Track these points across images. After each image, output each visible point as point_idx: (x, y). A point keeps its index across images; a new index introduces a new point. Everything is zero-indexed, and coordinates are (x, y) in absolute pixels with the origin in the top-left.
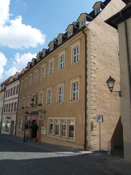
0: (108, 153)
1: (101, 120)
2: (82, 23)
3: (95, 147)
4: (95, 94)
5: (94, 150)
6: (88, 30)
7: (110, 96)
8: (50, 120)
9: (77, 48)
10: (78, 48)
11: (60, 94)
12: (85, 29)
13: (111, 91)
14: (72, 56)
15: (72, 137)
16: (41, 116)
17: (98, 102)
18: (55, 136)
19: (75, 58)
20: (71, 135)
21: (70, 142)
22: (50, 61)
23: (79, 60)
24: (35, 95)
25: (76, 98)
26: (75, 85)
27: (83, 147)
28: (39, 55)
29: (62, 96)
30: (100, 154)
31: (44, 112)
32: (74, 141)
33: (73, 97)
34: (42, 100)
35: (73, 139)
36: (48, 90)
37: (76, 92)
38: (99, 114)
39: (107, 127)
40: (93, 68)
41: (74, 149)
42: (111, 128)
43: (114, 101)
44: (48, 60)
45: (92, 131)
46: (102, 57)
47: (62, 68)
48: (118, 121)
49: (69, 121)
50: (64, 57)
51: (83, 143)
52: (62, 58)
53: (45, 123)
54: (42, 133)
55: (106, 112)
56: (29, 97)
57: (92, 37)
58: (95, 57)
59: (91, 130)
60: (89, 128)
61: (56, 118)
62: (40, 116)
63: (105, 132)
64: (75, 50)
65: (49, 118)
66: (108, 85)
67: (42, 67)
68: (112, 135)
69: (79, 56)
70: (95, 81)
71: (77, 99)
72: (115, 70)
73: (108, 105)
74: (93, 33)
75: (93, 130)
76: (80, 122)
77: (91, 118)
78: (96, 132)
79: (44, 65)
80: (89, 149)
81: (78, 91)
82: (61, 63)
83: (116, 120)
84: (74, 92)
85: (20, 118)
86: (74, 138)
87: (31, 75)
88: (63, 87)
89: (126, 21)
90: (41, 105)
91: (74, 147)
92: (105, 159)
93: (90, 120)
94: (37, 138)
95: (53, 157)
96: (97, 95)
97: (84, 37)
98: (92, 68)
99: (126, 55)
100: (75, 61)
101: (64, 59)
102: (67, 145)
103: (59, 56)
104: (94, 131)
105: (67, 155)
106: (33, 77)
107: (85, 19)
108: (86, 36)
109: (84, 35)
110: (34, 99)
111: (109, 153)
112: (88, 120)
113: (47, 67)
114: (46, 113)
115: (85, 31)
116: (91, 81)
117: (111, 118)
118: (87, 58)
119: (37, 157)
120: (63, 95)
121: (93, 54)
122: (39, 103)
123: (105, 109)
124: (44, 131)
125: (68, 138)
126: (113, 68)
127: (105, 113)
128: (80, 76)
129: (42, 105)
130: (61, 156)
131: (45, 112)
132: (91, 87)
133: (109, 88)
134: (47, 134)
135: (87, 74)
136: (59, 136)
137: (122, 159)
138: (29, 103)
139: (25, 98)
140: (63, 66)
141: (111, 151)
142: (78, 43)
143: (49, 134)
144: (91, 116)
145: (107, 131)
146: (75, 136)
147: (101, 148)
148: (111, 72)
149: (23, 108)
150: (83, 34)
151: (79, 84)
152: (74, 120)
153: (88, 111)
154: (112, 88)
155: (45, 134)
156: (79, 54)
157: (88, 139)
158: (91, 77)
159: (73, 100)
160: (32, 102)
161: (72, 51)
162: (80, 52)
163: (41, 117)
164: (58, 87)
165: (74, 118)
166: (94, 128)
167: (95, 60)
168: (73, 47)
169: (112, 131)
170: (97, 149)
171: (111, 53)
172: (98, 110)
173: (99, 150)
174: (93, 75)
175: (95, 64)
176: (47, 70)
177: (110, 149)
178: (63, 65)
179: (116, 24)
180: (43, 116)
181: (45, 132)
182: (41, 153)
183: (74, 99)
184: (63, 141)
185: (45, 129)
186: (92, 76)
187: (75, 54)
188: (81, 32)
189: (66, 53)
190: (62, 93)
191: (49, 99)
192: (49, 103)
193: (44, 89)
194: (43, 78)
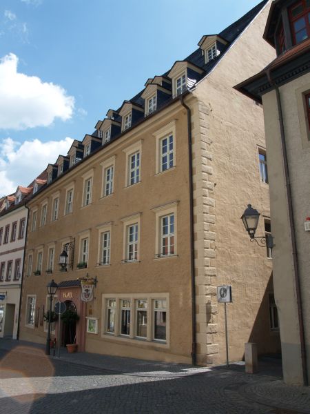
0: (247, 371)
1: (227, 298)
2: (179, 81)
3: (216, 358)
4: (213, 241)
5: (214, 365)
6: (195, 100)
7: (245, 244)
8: (107, 299)
9: (168, 138)
10: (171, 137)
11: (131, 240)
12: (188, 98)
13: (252, 236)
14: (159, 155)
15: (163, 336)
16: (87, 291)
17: (219, 258)
18: (120, 336)
19: (164, 159)
20: (159, 333)
21: (157, 349)
22: (105, 165)
23: (174, 165)
24: (69, 241)
25: (169, 250)
26: (165, 222)
27: (189, 360)
28: (75, 149)
29: (136, 245)
30: (229, 373)
31: (92, 283)
32: (167, 346)
33: (162, 247)
34: (87, 253)
35: (165, 343)
36: (100, 231)
37: (168, 236)
38: (223, 284)
39: (241, 312)
40: (208, 184)
41: (169, 364)
42: (249, 314)
43: (253, 255)
44: (100, 162)
45: (208, 322)
46: (224, 160)
47: (135, 181)
48: (261, 299)
49: (155, 302)
50: (138, 158)
51: (190, 350)
52: (133, 158)
53: (95, 308)
54: (88, 331)
55: (235, 279)
56: (53, 246)
57: (203, 116)
58: (210, 159)
59: (205, 320)
60: (201, 317)
61: (123, 296)
62: (83, 291)
63: (236, 325)
64: (165, 142)
65: (105, 296)
67: (86, 177)
68: (250, 331)
69: (174, 155)
70: (211, 213)
71: (172, 252)
72: (252, 187)
73: (240, 265)
74: (205, 105)
75: (211, 321)
76: (181, 303)
77: (207, 295)
78: (217, 324)
79: (91, 174)
80: (202, 362)
81: (175, 234)
82: (131, 171)
83: (257, 297)
84: (165, 236)
85: (29, 298)
86: (167, 340)
87: (57, 195)
88: (139, 225)
89: (279, 88)
90: (83, 266)
91: (168, 360)
92: (244, 383)
93: (203, 298)
94: (77, 343)
95: (130, 383)
96: (217, 244)
97: (185, 114)
98: (204, 183)
100: (164, 168)
101: (138, 162)
102: (151, 356)
103: (127, 154)
104: (213, 322)
105: (158, 379)
106: (62, 202)
107: (186, 74)
108: (190, 113)
109: (186, 110)
110: (69, 251)
111: (249, 370)
112: (198, 298)
113: (97, 178)
114: (98, 284)
115: (188, 101)
116: (204, 213)
117: (248, 291)
118: (194, 161)
119: (95, 386)
120: (138, 242)
121: (206, 152)
122: (79, 260)
123: (235, 274)
124: (93, 326)
125: (153, 341)
126: (249, 182)
127: (233, 282)
128: (179, 201)
129: (86, 267)
130: (145, 381)
131: (95, 282)
132: (204, 224)
133: (248, 230)
134: (102, 333)
135: (195, 197)
136: (131, 335)
137: (280, 381)
138: (53, 261)
139: (42, 250)
140: (138, 178)
141: (254, 366)
142: (171, 128)
143: (105, 334)
144: (206, 289)
145: (239, 321)
146: (170, 335)
147: (229, 360)
148: (244, 191)
149: (38, 273)
150: (183, 107)
151: (175, 218)
152: (165, 299)
153: (197, 278)
154: (254, 229)
155: (96, 333)
156: (174, 151)
157: (199, 340)
158: (204, 204)
159: (162, 255)
160: (63, 260)
161: (158, 145)
162: (177, 148)
163: (87, 295)
164: (126, 224)
165: (167, 295)
166: (214, 317)
167: (210, 165)
168: (159, 135)
169: (251, 320)
170: (220, 360)
171: (244, 149)
172: (219, 276)
173: (225, 364)
174: (208, 199)
175: (211, 174)
176: (97, 184)
177: (250, 359)
178: (138, 174)
179: (259, 94)
180: (91, 292)
181: (96, 329)
182: (100, 377)
183: (165, 252)
184: (142, 347)
185: (96, 321)
186: (206, 202)
187: (164, 150)
188: (179, 103)
189: (142, 147)
190: (136, 239)
191: (105, 251)
192: (104, 262)
193: (90, 229)
194: (87, 204)
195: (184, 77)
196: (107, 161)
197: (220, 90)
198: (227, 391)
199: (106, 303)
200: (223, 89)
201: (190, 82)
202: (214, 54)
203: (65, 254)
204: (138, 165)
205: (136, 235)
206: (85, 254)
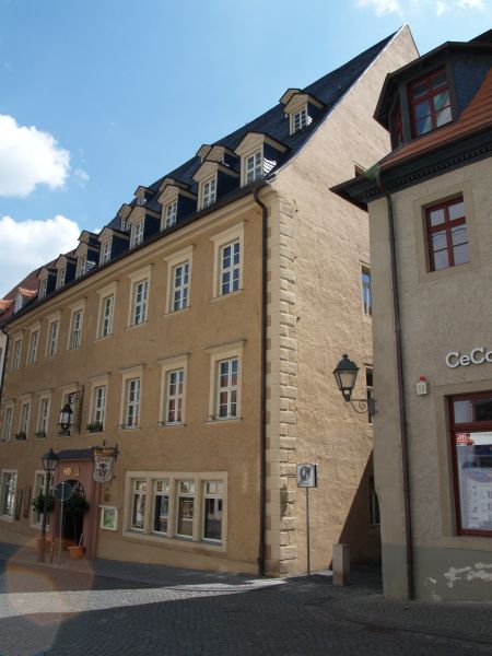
0: (335, 582)
1: (311, 481)
3: (292, 565)
4: (292, 401)
5: (289, 576)
6: (273, 196)
7: (338, 405)
8: (133, 479)
9: (232, 246)
10: (237, 246)
11: (172, 392)
12: (264, 191)
13: (348, 398)
14: (217, 271)
15: (217, 535)
16: (103, 466)
17: (301, 424)
18: (152, 534)
19: (226, 277)
20: (212, 529)
21: (208, 553)
22: (136, 277)
23: (240, 286)
24: (74, 390)
25: (229, 410)
26: (224, 368)
27: (255, 569)
28: (86, 247)
29: (180, 400)
30: (311, 585)
31: (111, 455)
32: (223, 549)
33: (219, 405)
34: (103, 408)
35: (220, 545)
36: (125, 377)
37: (229, 389)
38: (304, 461)
39: (329, 501)
40: (289, 317)
41: (225, 574)
42: (340, 504)
43: (349, 420)
44: (127, 273)
45: (283, 515)
46: (313, 282)
47: (181, 306)
48: (358, 483)
49: (205, 484)
50: (186, 271)
51: (256, 554)
52: (179, 271)
53: (114, 492)
54: (102, 526)
55: (323, 454)
56: (48, 395)
57: (285, 218)
58: (293, 282)
59: (279, 513)
60: (273, 507)
61: (158, 475)
62: (98, 467)
63: (321, 519)
64: (227, 251)
65: (130, 474)
66: (340, 382)
67: (104, 293)
68: (341, 527)
69: (241, 272)
70: (292, 359)
71: (234, 413)
72: (351, 322)
73: (329, 433)
74: (290, 204)
75: (286, 513)
76: (244, 487)
77: (282, 476)
78: (295, 517)
79: (112, 289)
80: (274, 572)
81: (238, 388)
82: (176, 289)
83: (353, 480)
84: (223, 390)
85: (5, 474)
86: (223, 540)
87: (56, 317)
88: (185, 371)
89: (392, 196)
90: (97, 428)
91: (223, 568)
92: (330, 598)
93: (277, 481)
94: (85, 544)
95: (173, 599)
96: (299, 404)
97: (259, 213)
98: (283, 317)
99: (390, 294)
100: (225, 290)
101: (186, 277)
102: (198, 563)
103: (171, 264)
104: (289, 514)
106: (64, 327)
108: (265, 214)
109: (260, 209)
110: (75, 405)
111: (338, 581)
112: (269, 480)
113: (122, 296)
114: (119, 457)
115: (264, 196)
116: (282, 359)
117: (340, 472)
118: (269, 283)
119: (125, 603)
120: (183, 396)
121: (287, 272)
122: (90, 420)
123: (322, 446)
124: (110, 519)
125: (201, 541)
126: (346, 315)
127: (320, 458)
128: (245, 341)
129: (101, 430)
130: (194, 596)
131: (115, 453)
132: (280, 376)
133: (343, 389)
134: (124, 528)
135: (269, 336)
136: (169, 533)
137: (379, 595)
138: (48, 418)
139: (29, 401)
140: (185, 300)
141: (345, 576)
142: (237, 233)
143: (130, 531)
144: (281, 468)
145: (326, 514)
146: (228, 533)
147: (311, 569)
148: (338, 328)
149: (22, 436)
150: (256, 204)
151: (240, 365)
152: (221, 481)
153: (268, 452)
154: (350, 389)
155: (114, 529)
156: (240, 266)
157: (270, 540)
158: (282, 347)
159: (218, 417)
160: (64, 418)
161: (218, 256)
162: (245, 263)
163: (103, 472)
164: (166, 368)
165: (224, 475)
166: (291, 507)
167: (292, 291)
168: (220, 241)
169: (343, 513)
170: (300, 571)
171: (341, 266)
172: (300, 449)
173: (305, 575)
174: (288, 340)
175: (293, 304)
176: (122, 305)
177: (339, 567)
178: (185, 295)
179: (364, 201)
180: (108, 468)
181: (115, 523)
182: (129, 592)
183: (223, 412)
184: (185, 550)
185: (116, 512)
186: (284, 344)
187: (226, 264)
188: (251, 198)
189: (193, 257)
190: (180, 392)
191: (131, 408)
192: (130, 424)
193: (109, 373)
194: (105, 334)
195: (258, 155)
196: (138, 272)
197: (311, 180)
198: (309, 608)
199: (132, 484)
200: (315, 179)
201: (268, 165)
202: (304, 122)
203: (67, 409)
204: (186, 281)
205: (181, 386)
206: (100, 409)
